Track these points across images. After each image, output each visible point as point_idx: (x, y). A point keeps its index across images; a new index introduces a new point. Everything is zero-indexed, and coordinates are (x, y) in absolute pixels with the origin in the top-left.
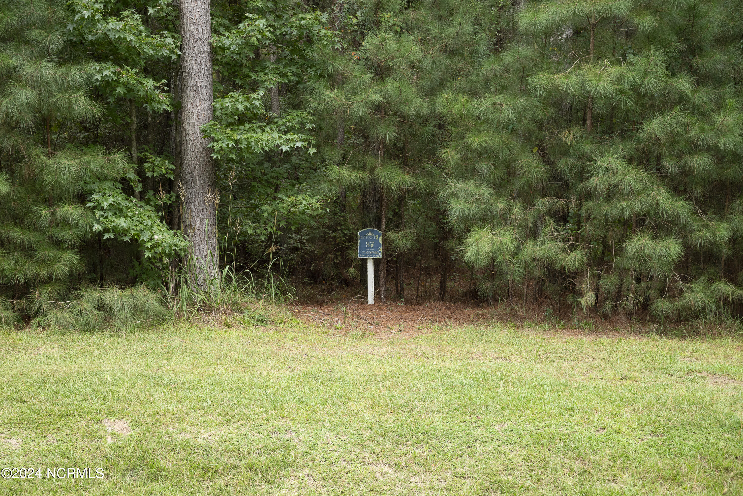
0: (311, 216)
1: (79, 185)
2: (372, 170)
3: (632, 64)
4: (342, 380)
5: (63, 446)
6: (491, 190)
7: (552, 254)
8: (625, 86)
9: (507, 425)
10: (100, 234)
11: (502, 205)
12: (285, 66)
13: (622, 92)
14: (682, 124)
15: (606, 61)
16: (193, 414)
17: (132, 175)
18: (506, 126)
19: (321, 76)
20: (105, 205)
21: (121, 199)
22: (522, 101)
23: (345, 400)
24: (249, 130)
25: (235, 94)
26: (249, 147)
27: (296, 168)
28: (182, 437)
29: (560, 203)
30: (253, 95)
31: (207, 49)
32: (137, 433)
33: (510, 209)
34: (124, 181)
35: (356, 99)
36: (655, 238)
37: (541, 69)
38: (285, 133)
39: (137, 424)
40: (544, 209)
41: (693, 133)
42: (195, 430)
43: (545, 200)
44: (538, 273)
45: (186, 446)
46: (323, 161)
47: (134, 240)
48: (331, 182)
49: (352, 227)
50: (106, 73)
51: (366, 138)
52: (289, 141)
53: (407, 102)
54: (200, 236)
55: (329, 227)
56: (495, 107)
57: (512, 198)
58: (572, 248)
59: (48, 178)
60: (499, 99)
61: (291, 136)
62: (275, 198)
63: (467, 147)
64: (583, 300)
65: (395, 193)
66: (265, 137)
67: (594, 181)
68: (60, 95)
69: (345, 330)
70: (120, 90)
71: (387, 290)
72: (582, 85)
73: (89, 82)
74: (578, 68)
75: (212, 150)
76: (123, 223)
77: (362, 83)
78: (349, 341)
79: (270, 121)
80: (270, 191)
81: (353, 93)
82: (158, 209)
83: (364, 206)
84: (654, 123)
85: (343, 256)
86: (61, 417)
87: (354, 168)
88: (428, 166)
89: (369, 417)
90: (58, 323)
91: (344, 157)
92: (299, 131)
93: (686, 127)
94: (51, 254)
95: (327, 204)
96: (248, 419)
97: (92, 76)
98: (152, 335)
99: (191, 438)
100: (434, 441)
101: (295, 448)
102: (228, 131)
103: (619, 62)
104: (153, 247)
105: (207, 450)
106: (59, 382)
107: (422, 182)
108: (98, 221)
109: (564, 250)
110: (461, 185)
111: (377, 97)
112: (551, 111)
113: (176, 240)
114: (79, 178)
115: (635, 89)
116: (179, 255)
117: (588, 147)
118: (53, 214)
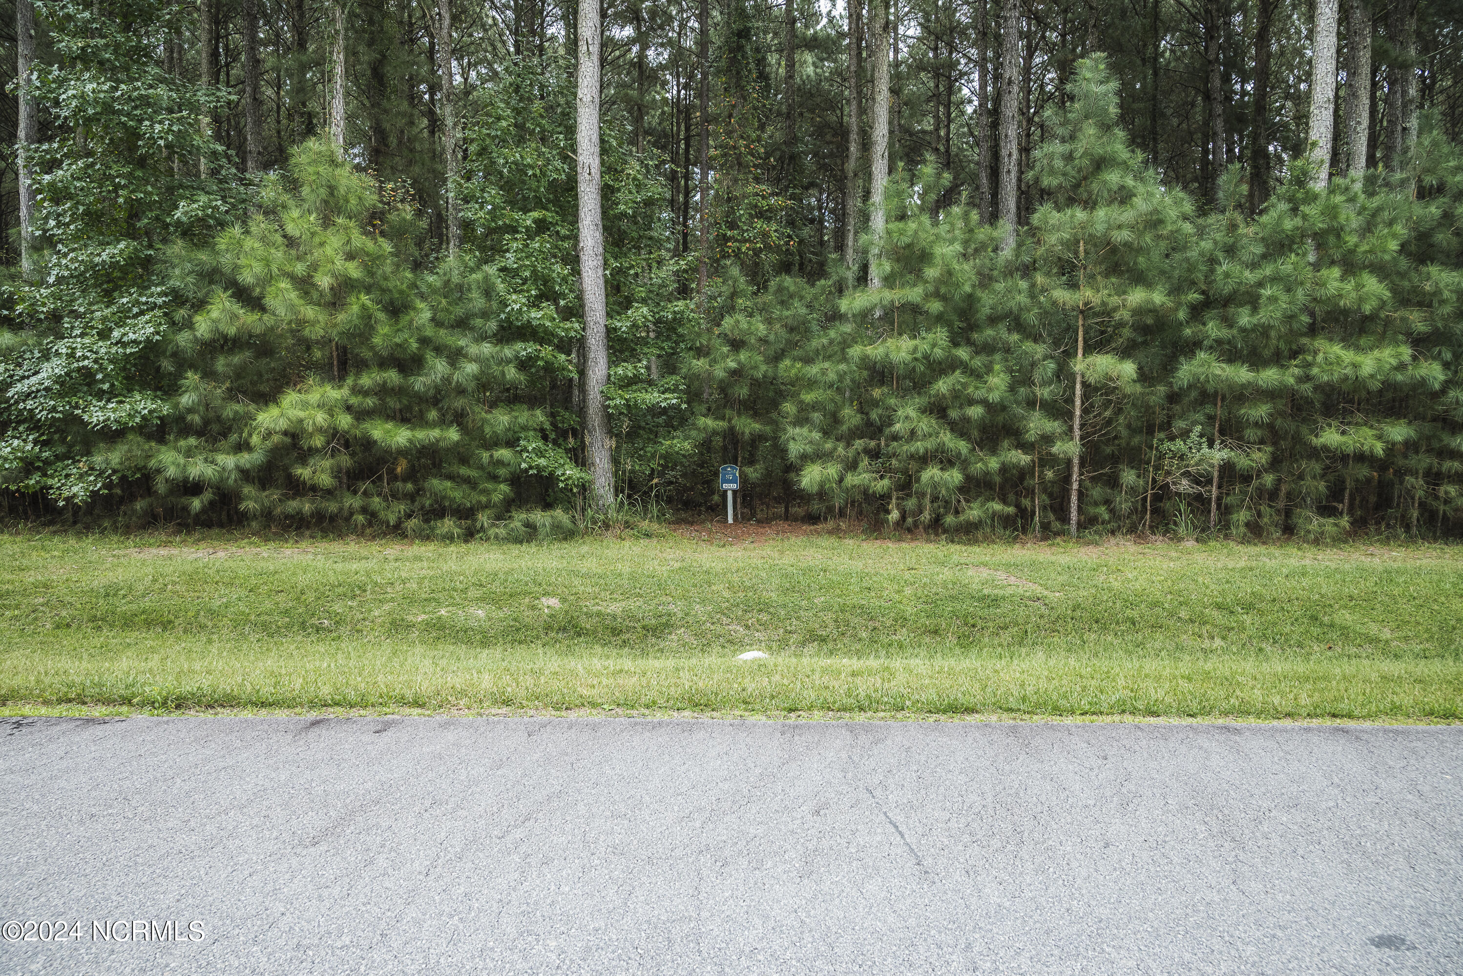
0: (684, 456)
1: (510, 434)
2: (730, 420)
3: (924, 338)
4: (707, 572)
5: (515, 615)
6: (820, 434)
7: (866, 482)
8: (919, 355)
9: (823, 599)
10: (526, 470)
11: (829, 446)
12: (663, 342)
13: (916, 359)
14: (963, 384)
15: (905, 336)
16: (603, 594)
17: (547, 426)
18: (831, 386)
19: (691, 349)
20: (530, 448)
21: (540, 444)
22: (843, 367)
23: (710, 584)
24: (635, 391)
25: (625, 364)
26: (636, 405)
27: (671, 418)
28: (596, 608)
29: (873, 444)
30: (640, 365)
31: (603, 330)
32: (566, 606)
33: (835, 449)
34: (542, 430)
35: (717, 367)
36: (942, 469)
37: (856, 343)
38: (663, 393)
39: (564, 600)
40: (860, 448)
41: (970, 390)
42: (605, 603)
43: (861, 441)
44: (859, 497)
45: (599, 614)
46: (693, 413)
47: (551, 474)
48: (698, 429)
49: (716, 464)
50: (529, 350)
51: (726, 395)
52: (666, 399)
53: (756, 367)
54: (599, 471)
55: (698, 465)
56: (824, 372)
57: (837, 440)
58: (882, 477)
59: (487, 430)
60: (827, 365)
61: (667, 395)
62: (655, 443)
63: (802, 402)
64: (890, 517)
65: (747, 436)
66: (648, 396)
67: (897, 426)
68: (496, 368)
69: (710, 541)
70: (541, 363)
71: (742, 513)
72: (887, 355)
73: (517, 357)
74: (885, 341)
75: (609, 406)
76: (542, 462)
77: (722, 353)
78: (714, 548)
79: (650, 383)
80: (652, 437)
81: (715, 362)
82: (567, 451)
83: (725, 448)
84: (941, 383)
85: (709, 487)
86: (511, 596)
87: (716, 419)
88: (774, 415)
89: (726, 594)
90: (496, 537)
91: (709, 410)
92: (674, 391)
93: (965, 386)
94: (489, 486)
95: (696, 446)
96: (641, 596)
97: (518, 352)
98: (565, 545)
99: (603, 610)
100: (771, 610)
101: (675, 614)
102: (620, 392)
103: (915, 337)
104: (566, 479)
105: (614, 617)
106: (506, 573)
107: (768, 429)
108: (525, 461)
109: (875, 479)
110: (798, 430)
111: (733, 365)
112: (865, 373)
113: (583, 475)
114: (509, 429)
115: (926, 357)
116: (583, 485)
117: (892, 401)
118: (491, 456)
